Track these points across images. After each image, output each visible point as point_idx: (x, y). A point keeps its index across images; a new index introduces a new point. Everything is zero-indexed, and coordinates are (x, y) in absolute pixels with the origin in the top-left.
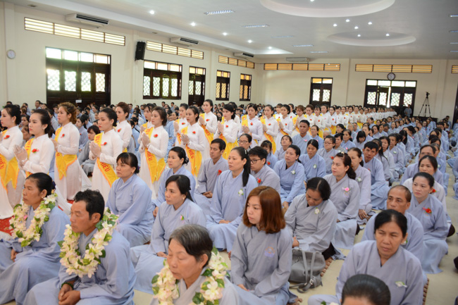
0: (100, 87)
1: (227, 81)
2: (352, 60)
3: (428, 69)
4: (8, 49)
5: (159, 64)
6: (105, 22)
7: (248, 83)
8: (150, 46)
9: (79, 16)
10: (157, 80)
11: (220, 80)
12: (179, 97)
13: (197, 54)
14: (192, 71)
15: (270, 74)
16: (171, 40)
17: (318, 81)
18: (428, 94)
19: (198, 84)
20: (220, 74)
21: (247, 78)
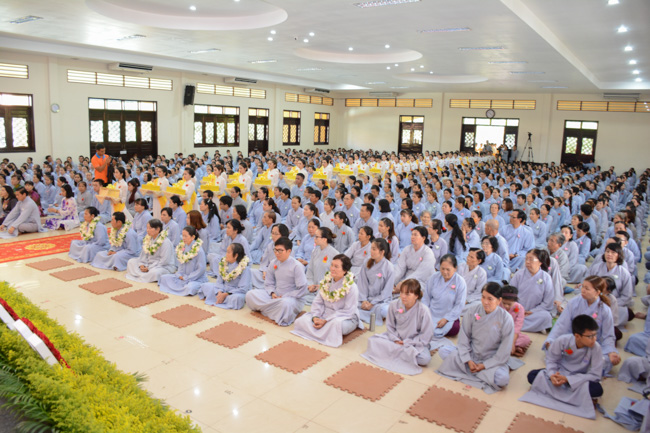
0: (146, 136)
1: (297, 122)
2: (446, 94)
3: (531, 105)
4: (52, 103)
5: (211, 108)
6: (149, 68)
7: (326, 123)
8: (201, 88)
9: (122, 65)
10: (210, 126)
11: (288, 121)
12: (236, 144)
13: (258, 93)
14: (253, 113)
15: (352, 112)
16: (225, 80)
17: (409, 120)
18: (530, 135)
19: (260, 128)
20: (287, 115)
21: (324, 117)
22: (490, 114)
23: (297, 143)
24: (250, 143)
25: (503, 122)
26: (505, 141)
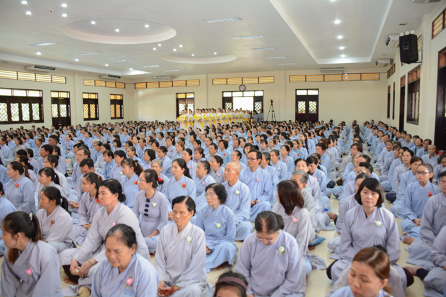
1: (95, 102)
2: (209, 75)
3: (271, 80)
5: (15, 91)
7: (121, 102)
10: (14, 106)
11: (87, 101)
12: (41, 120)
13: (59, 79)
14: (55, 95)
15: (140, 93)
16: (26, 68)
17: (183, 96)
19: (63, 107)
20: (86, 96)
21: (119, 98)
22: (242, 89)
23: (97, 118)
24: (54, 119)
25: (252, 94)
26: (254, 108)
